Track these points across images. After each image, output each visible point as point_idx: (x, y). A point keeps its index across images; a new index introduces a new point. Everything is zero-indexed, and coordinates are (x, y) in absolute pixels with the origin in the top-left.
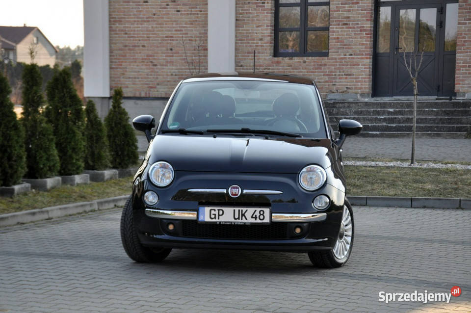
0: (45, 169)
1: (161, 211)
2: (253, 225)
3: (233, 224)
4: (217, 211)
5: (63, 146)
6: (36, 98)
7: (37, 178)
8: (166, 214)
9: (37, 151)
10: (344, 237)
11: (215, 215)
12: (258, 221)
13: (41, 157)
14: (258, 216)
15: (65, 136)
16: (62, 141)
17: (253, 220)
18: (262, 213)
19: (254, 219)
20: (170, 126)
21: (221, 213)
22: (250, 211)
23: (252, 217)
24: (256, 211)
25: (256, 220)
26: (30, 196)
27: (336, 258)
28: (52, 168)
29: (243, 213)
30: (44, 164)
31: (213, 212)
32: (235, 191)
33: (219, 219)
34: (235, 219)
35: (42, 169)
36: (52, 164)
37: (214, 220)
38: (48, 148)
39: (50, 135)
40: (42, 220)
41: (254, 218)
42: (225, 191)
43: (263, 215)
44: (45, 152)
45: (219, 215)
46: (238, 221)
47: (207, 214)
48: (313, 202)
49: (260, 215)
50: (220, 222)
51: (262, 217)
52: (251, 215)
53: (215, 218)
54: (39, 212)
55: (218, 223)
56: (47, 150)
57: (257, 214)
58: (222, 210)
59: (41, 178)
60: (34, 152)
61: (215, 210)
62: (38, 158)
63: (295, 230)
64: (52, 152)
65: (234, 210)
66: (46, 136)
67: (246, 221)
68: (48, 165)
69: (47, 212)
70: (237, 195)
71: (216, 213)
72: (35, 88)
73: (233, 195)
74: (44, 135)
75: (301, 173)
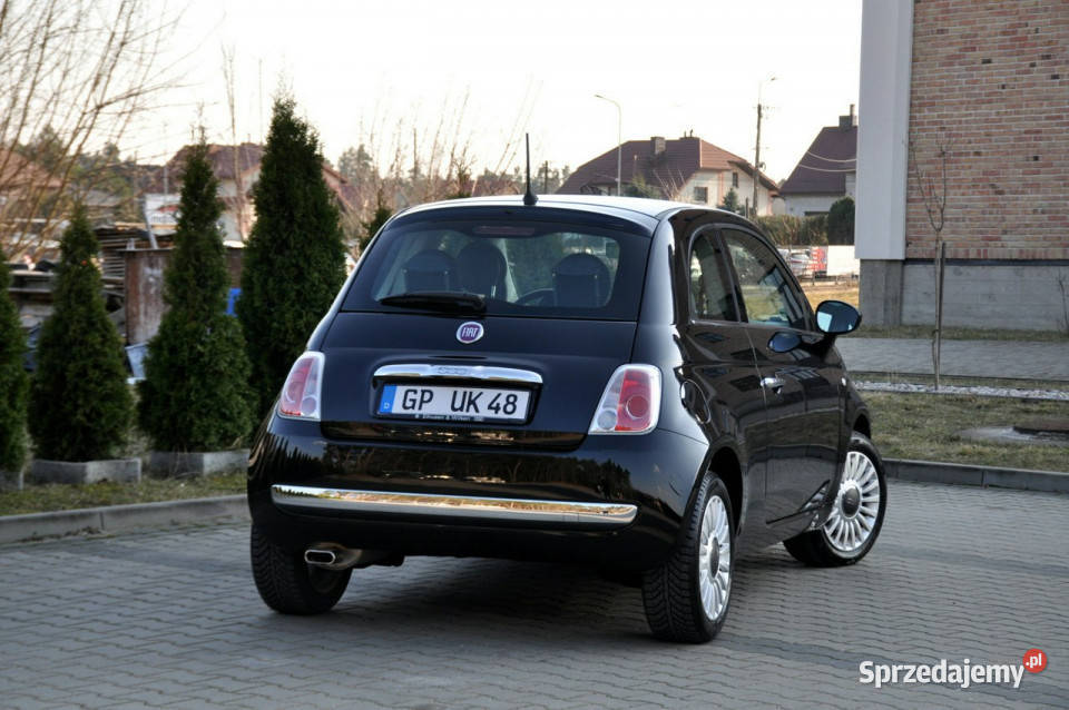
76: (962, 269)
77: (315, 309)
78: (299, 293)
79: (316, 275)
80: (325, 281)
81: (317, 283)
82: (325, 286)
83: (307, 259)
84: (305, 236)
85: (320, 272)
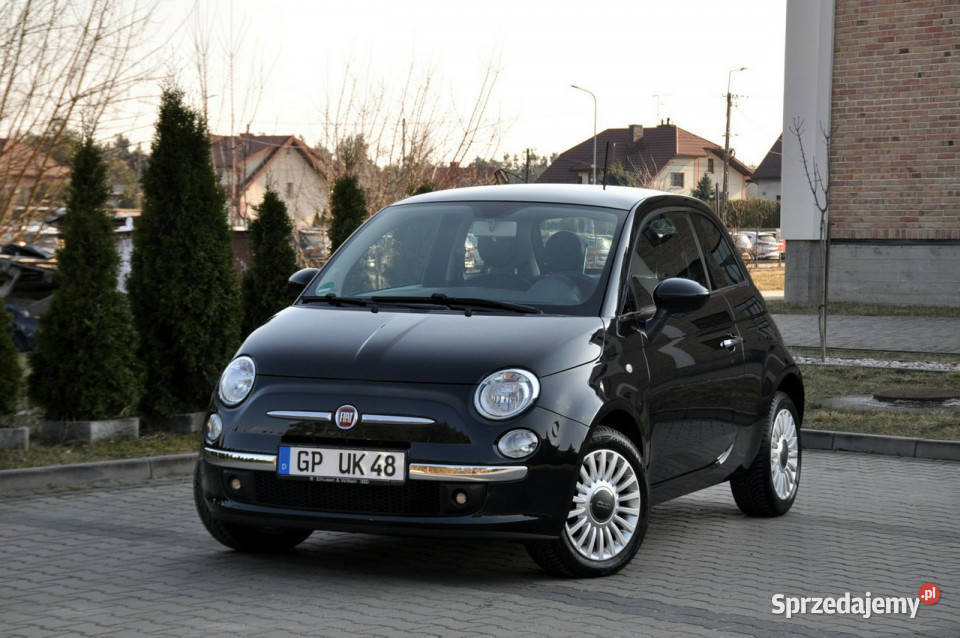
2: (375, 487)
3: (338, 481)
4: (310, 455)
8: (236, 459)
10: (614, 515)
11: (307, 462)
12: (383, 476)
14: (383, 468)
17: (374, 476)
18: (390, 461)
19: (375, 473)
21: (317, 458)
22: (368, 457)
23: (373, 469)
24: (379, 456)
25: (379, 474)
29: (357, 460)
31: (303, 456)
32: (347, 416)
33: (313, 470)
34: (342, 472)
37: (304, 473)
41: (375, 470)
42: (329, 416)
43: (392, 465)
45: (314, 464)
46: (346, 475)
47: (297, 462)
48: (496, 443)
49: (388, 465)
50: (315, 478)
51: (390, 470)
53: (307, 469)
55: (312, 479)
57: (382, 463)
58: (319, 453)
61: (307, 453)
63: (454, 497)
65: (341, 455)
67: (362, 477)
70: (350, 424)
71: (309, 458)
73: (342, 424)
75: (484, 382)
76: (883, 249)
77: (200, 287)
78: (186, 271)
79: (202, 254)
80: (211, 259)
81: (202, 261)
82: (210, 264)
83: (194, 239)
84: (192, 218)
85: (205, 251)
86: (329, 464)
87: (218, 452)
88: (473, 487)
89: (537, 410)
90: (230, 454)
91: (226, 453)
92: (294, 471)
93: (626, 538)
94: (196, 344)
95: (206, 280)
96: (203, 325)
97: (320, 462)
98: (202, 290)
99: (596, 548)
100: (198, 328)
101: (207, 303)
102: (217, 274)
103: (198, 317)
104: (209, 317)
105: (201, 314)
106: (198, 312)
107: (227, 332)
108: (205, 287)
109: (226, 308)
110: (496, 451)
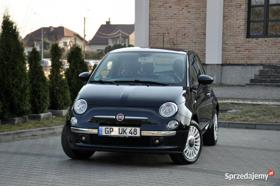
0: (62, 104)
1: (80, 129)
2: (130, 138)
3: (118, 137)
5: (75, 91)
6: (57, 63)
7: (57, 110)
8: (84, 131)
9: (58, 94)
10: (194, 146)
11: (108, 131)
12: (133, 135)
13: (59, 98)
14: (133, 132)
15: (76, 85)
16: (74, 88)
17: (130, 135)
18: (135, 130)
20: (95, 78)
21: (111, 130)
22: (128, 129)
23: (130, 133)
24: (132, 129)
25: (132, 134)
26: (50, 120)
27: (187, 159)
28: (66, 104)
29: (124, 130)
30: (61, 102)
31: (107, 130)
32: (120, 117)
33: (110, 133)
34: (120, 134)
35: (60, 104)
36: (66, 101)
37: (107, 134)
38: (64, 92)
39: (65, 84)
40: (49, 134)
42: (114, 117)
43: (136, 131)
44: (62, 94)
45: (110, 131)
46: (121, 135)
47: (103, 131)
48: (167, 124)
49: (134, 131)
50: (111, 136)
51: (135, 133)
52: (129, 132)
53: (108, 133)
54: (47, 129)
55: (110, 136)
56: (63, 93)
57: (133, 131)
58: (112, 128)
59: (60, 109)
60: (55, 94)
61: (108, 129)
62: (57, 98)
63: (155, 141)
64: (66, 95)
65: (119, 129)
66: (63, 85)
67: (126, 135)
68: (64, 102)
69: (53, 129)
70: (121, 119)
71: (109, 130)
72: (57, 57)
73: (119, 119)
74: (62, 85)
75: (161, 106)
77: (18, 78)
79: (18, 67)
80: (21, 69)
82: (21, 71)
85: (19, 67)
86: (116, 131)
87: (75, 128)
88: (161, 138)
89: (178, 115)
90: (79, 129)
91: (78, 128)
92: (104, 134)
93: (197, 152)
94: (17, 96)
95: (20, 76)
96: (19, 90)
97: (112, 131)
98: (18, 79)
99: (190, 156)
100: (18, 91)
101: (20, 83)
102: (23, 74)
103: (17, 87)
104: (21, 87)
105: (18, 87)
106: (18, 86)
107: (26, 92)
108: (19, 78)
109: (26, 85)
110: (167, 127)
